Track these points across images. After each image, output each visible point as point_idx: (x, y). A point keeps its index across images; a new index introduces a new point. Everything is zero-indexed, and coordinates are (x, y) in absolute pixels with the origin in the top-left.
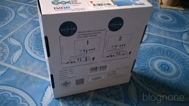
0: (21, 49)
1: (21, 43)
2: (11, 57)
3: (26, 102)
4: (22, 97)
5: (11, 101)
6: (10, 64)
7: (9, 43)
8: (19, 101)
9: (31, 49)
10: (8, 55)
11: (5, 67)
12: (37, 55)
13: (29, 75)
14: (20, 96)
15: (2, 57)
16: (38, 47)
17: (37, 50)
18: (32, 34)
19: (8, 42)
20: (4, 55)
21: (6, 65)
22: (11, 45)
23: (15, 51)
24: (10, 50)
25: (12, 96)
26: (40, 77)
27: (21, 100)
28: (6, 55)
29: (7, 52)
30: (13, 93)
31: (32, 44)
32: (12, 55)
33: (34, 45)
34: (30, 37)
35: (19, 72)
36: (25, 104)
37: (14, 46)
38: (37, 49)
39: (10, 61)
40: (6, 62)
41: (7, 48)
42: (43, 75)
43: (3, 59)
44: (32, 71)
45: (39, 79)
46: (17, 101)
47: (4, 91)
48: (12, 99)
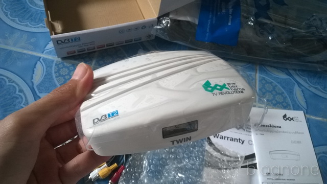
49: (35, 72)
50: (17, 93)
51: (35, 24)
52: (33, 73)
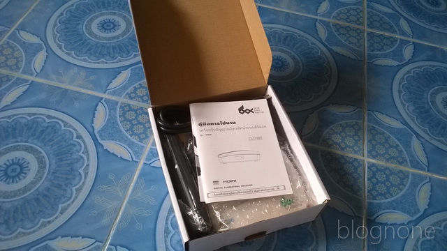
0: (43, 48)
1: (41, 39)
2: (30, 63)
3: (70, 126)
4: (63, 121)
5: (48, 127)
6: (32, 75)
7: (21, 40)
8: (61, 126)
9: (61, 48)
10: (24, 61)
11: (26, 81)
12: (72, 56)
13: (66, 90)
14: (60, 120)
15: (16, 64)
16: (71, 43)
17: (71, 49)
18: (56, 21)
19: (18, 38)
20: (18, 61)
21: (25, 77)
22: (24, 43)
23: (35, 54)
24: (26, 52)
25: (47, 121)
26: (83, 91)
27: (62, 124)
28: (22, 61)
29: (22, 57)
30: (49, 117)
31: (60, 39)
32: (31, 61)
33: (63, 40)
34: (54, 27)
35: (50, 86)
36: (70, 129)
37: (31, 45)
38: (69, 47)
39: (31, 70)
40: (24, 72)
41: (19, 49)
42: (87, 88)
43: (19, 69)
44: (70, 83)
45: (84, 94)
46: (58, 127)
47: (34, 114)
48: (49, 124)
49: (96, 116)
50: (75, 139)
51: (95, 58)
52: (94, 117)
